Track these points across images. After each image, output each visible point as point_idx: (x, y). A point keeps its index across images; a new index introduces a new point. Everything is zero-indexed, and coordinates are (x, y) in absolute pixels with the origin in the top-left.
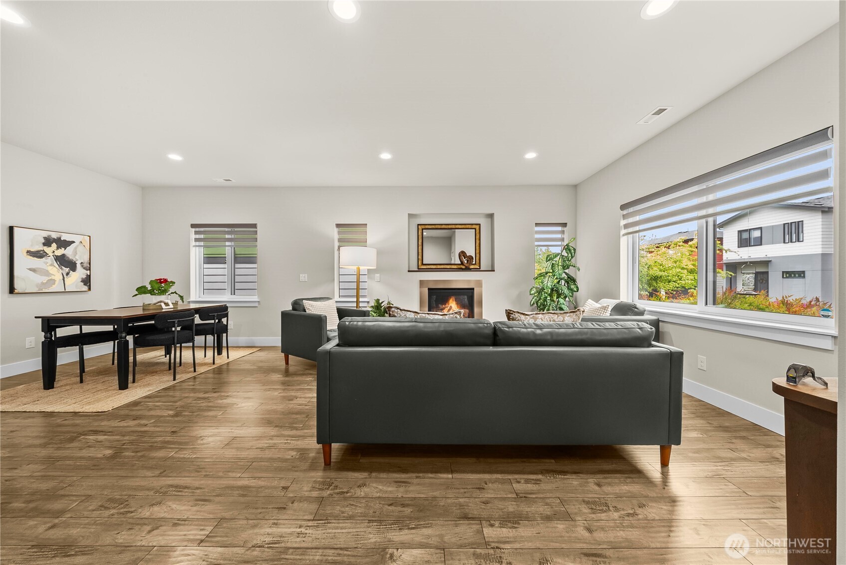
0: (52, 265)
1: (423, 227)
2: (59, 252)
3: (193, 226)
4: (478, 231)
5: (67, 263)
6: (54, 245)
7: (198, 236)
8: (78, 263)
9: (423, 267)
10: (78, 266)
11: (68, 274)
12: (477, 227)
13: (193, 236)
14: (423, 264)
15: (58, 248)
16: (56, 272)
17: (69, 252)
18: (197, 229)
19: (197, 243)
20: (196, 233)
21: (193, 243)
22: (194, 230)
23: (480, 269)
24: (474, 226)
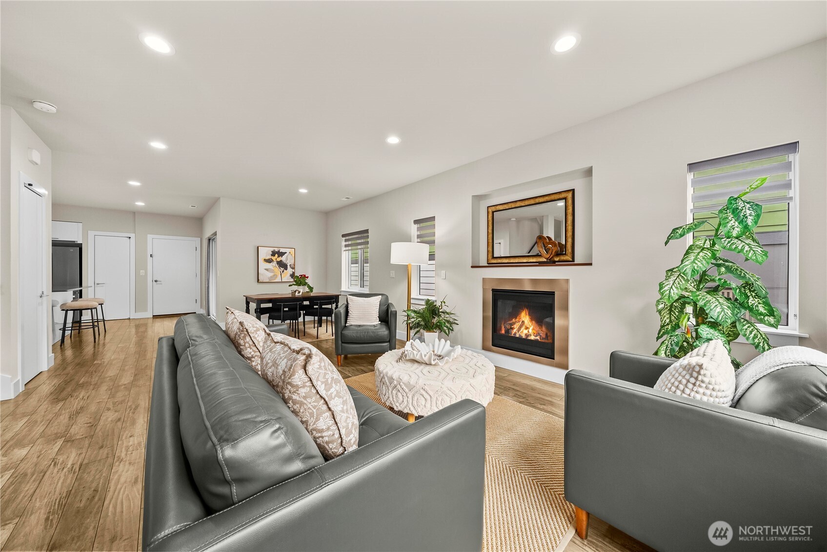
0: (275, 266)
1: (494, 209)
2: (279, 259)
3: (343, 236)
4: (570, 202)
5: (282, 265)
6: (276, 255)
7: (347, 243)
8: (288, 265)
9: (494, 262)
10: (289, 266)
11: (283, 272)
12: (570, 195)
13: (344, 243)
14: (493, 258)
15: (278, 257)
16: (278, 270)
17: (283, 258)
18: (347, 238)
19: (347, 248)
20: (346, 241)
21: (344, 249)
22: (344, 238)
23: (573, 261)
24: (563, 195)
